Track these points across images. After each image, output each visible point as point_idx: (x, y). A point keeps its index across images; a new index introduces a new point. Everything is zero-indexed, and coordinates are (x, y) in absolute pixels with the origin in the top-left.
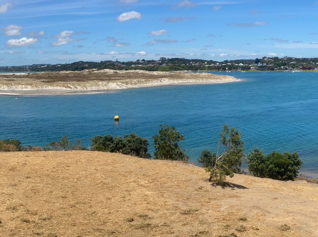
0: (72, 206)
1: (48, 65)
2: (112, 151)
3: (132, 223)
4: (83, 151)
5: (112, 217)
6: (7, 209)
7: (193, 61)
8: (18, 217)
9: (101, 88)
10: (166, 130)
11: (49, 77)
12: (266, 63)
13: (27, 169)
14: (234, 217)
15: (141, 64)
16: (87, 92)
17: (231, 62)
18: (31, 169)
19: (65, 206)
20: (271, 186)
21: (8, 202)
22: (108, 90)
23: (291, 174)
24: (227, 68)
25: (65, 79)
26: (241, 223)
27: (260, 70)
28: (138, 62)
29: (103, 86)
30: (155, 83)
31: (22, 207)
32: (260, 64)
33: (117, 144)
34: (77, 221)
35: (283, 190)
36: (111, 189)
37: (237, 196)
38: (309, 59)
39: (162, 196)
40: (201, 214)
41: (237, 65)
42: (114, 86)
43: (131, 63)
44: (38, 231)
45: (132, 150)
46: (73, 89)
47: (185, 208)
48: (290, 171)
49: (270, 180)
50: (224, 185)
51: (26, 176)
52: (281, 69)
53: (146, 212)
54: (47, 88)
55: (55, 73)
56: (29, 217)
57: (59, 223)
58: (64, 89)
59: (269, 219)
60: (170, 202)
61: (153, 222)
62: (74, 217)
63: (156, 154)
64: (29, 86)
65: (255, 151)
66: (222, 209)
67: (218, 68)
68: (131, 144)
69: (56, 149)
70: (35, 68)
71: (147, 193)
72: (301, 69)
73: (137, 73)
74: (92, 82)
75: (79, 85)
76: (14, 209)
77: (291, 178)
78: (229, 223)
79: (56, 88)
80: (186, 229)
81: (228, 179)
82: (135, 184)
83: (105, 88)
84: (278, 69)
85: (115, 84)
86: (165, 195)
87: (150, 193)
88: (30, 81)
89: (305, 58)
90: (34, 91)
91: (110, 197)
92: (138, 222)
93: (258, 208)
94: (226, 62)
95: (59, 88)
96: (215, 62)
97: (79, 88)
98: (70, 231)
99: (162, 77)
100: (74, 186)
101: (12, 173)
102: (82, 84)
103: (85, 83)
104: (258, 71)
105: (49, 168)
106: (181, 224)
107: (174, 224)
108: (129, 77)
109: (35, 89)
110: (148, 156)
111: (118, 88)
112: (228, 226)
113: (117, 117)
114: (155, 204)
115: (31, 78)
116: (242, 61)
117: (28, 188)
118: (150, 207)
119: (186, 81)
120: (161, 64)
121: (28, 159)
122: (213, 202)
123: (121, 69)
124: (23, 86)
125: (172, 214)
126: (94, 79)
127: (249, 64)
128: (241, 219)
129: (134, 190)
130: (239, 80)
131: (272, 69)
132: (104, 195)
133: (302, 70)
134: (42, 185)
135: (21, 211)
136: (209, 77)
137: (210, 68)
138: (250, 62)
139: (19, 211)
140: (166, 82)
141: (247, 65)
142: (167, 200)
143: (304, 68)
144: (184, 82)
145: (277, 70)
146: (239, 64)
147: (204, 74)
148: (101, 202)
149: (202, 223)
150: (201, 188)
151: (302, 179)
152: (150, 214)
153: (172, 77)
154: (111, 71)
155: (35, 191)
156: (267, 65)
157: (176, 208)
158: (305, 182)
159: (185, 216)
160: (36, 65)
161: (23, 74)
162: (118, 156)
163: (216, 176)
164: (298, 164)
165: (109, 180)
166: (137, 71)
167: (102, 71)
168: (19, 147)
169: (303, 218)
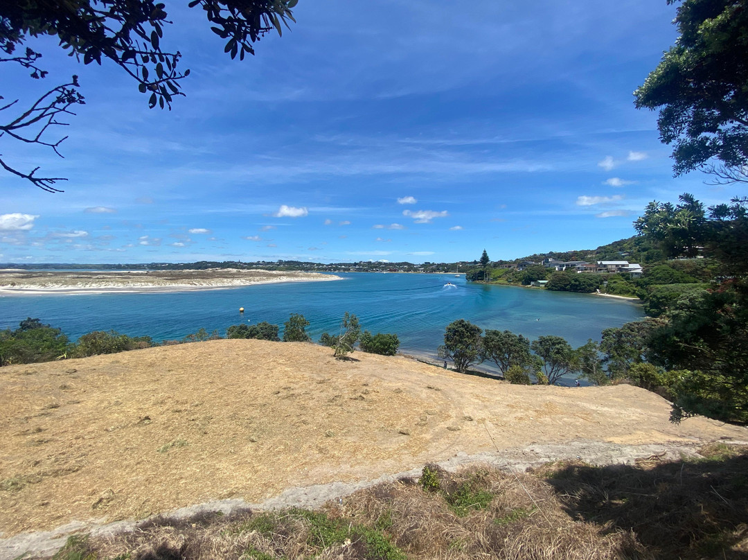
0: (221, 389)
1: (169, 264)
2: (248, 338)
3: (279, 395)
4: (222, 340)
5: (260, 393)
6: (154, 404)
7: (305, 263)
8: (168, 410)
9: (226, 284)
10: (295, 317)
11: (172, 275)
12: (362, 266)
13: (169, 363)
14: (358, 383)
15: (262, 264)
16: (212, 288)
17: (335, 264)
18: (172, 362)
19: (214, 390)
20: (378, 360)
21: (152, 398)
22: (232, 286)
23: (393, 351)
24: (332, 270)
25: (189, 276)
26: (365, 388)
27: (358, 271)
28: (258, 263)
29: (227, 283)
30: (275, 280)
31: (170, 399)
32: (357, 267)
33: (251, 331)
34: (229, 401)
35: (387, 363)
36: (254, 369)
37: (357, 367)
39: (299, 370)
40: (333, 382)
42: (238, 282)
43: (253, 264)
44: (192, 417)
45: (264, 335)
46: (198, 285)
47: (319, 379)
48: (391, 348)
49: (377, 355)
50: (346, 359)
51: (168, 369)
52: (374, 271)
53: (289, 385)
54: (171, 285)
55: (177, 271)
56: (179, 407)
57: (212, 406)
58: (189, 285)
59: (385, 384)
60: (307, 375)
61: (296, 392)
62: (226, 398)
63: (285, 338)
64: (149, 284)
65: (365, 332)
66: (348, 378)
67: (326, 269)
68: (264, 331)
69: (193, 341)
70: (154, 266)
71: (286, 369)
72: (388, 271)
73: (258, 272)
74: (217, 279)
75: (204, 282)
76: (162, 403)
77: (391, 354)
78: (355, 388)
79: (180, 285)
80: (324, 395)
81: (349, 354)
82: (275, 363)
83: (230, 285)
84: (371, 271)
85: (239, 281)
86: (301, 370)
87: (289, 369)
88: (151, 278)
90: (156, 288)
91: (255, 376)
92: (283, 393)
93: (375, 376)
94: (332, 264)
95: (184, 285)
96: (323, 265)
97: (205, 285)
98: (225, 411)
99: (281, 275)
100: (219, 372)
101: (151, 369)
102: (207, 281)
103: (209, 280)
104: (356, 272)
105: (191, 359)
106: (318, 391)
107: (313, 392)
108: (252, 275)
109: (157, 286)
110: (278, 340)
111: (242, 284)
112: (355, 390)
113: (242, 309)
114: (295, 378)
115: (150, 275)
116: (344, 264)
117: (172, 381)
118: (290, 380)
120: (278, 265)
121: (167, 353)
122: (340, 373)
123: (243, 268)
124: (143, 284)
125: (310, 384)
126: (218, 277)
128: (365, 385)
129: (275, 368)
130: (342, 279)
131: (367, 271)
132: (250, 376)
134: (186, 376)
135: (170, 403)
136: (319, 276)
137: (318, 269)
138: (350, 265)
139: (168, 404)
140: (284, 279)
141: (347, 267)
142: (304, 373)
143: (390, 270)
146: (341, 266)
147: (314, 274)
148: (248, 381)
149: (335, 389)
150: (329, 362)
151: (400, 355)
152: (292, 386)
153: (289, 275)
154: (234, 270)
155: (180, 382)
156: (363, 268)
157: (313, 379)
158: (403, 357)
159: (320, 385)
160: (156, 264)
161: (140, 272)
162: (254, 341)
163: (340, 352)
164: (397, 343)
165: (252, 362)
166: (257, 270)
167: (226, 270)
168: (151, 344)
169: (410, 384)
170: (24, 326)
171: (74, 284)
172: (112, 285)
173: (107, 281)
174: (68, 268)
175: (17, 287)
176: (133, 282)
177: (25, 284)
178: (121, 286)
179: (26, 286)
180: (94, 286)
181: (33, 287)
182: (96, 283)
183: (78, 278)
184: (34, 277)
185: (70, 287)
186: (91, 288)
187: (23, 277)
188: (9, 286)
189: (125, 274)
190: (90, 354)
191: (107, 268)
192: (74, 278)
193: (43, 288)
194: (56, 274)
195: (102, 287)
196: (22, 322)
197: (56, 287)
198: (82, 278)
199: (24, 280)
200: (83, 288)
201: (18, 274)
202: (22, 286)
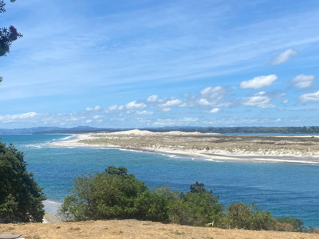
170: (193, 189)
171: (256, 150)
172: (291, 152)
173: (286, 148)
174: (256, 132)
175: (210, 151)
176: (312, 149)
177: (216, 149)
178: (299, 154)
179: (217, 150)
180: (274, 153)
181: (222, 152)
182: (275, 149)
183: (262, 143)
184: (226, 141)
185: (252, 154)
186: (271, 155)
187: (217, 142)
188: (205, 150)
189: (308, 139)
190: (233, 226)
191: (291, 132)
192: (258, 143)
193: (229, 154)
194: (244, 139)
195: (281, 155)
196: (192, 185)
197: (241, 153)
198: (265, 143)
199: (217, 144)
200: (263, 155)
201: (214, 138)
202: (214, 150)
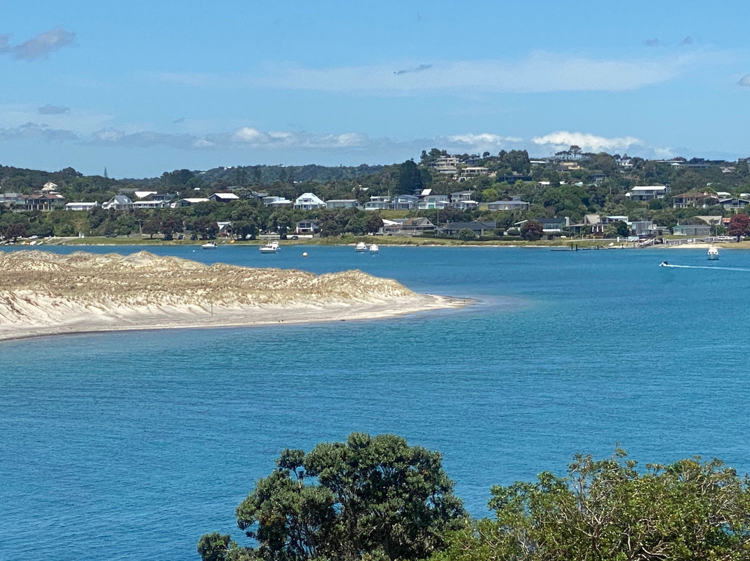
12: (469, 194)
24: (221, 225)
27: (447, 235)
38: (727, 164)
41: (283, 201)
52: (588, 231)
67: (165, 224)
72: (715, 231)
84: (568, 232)
89: (695, 161)
104: (435, 244)
119: (153, 308)
127: (363, 198)
131: (532, 233)
133: (728, 241)
141: (348, 203)
144: (143, 310)
145: (559, 235)
146: (293, 198)
156: (483, 207)
